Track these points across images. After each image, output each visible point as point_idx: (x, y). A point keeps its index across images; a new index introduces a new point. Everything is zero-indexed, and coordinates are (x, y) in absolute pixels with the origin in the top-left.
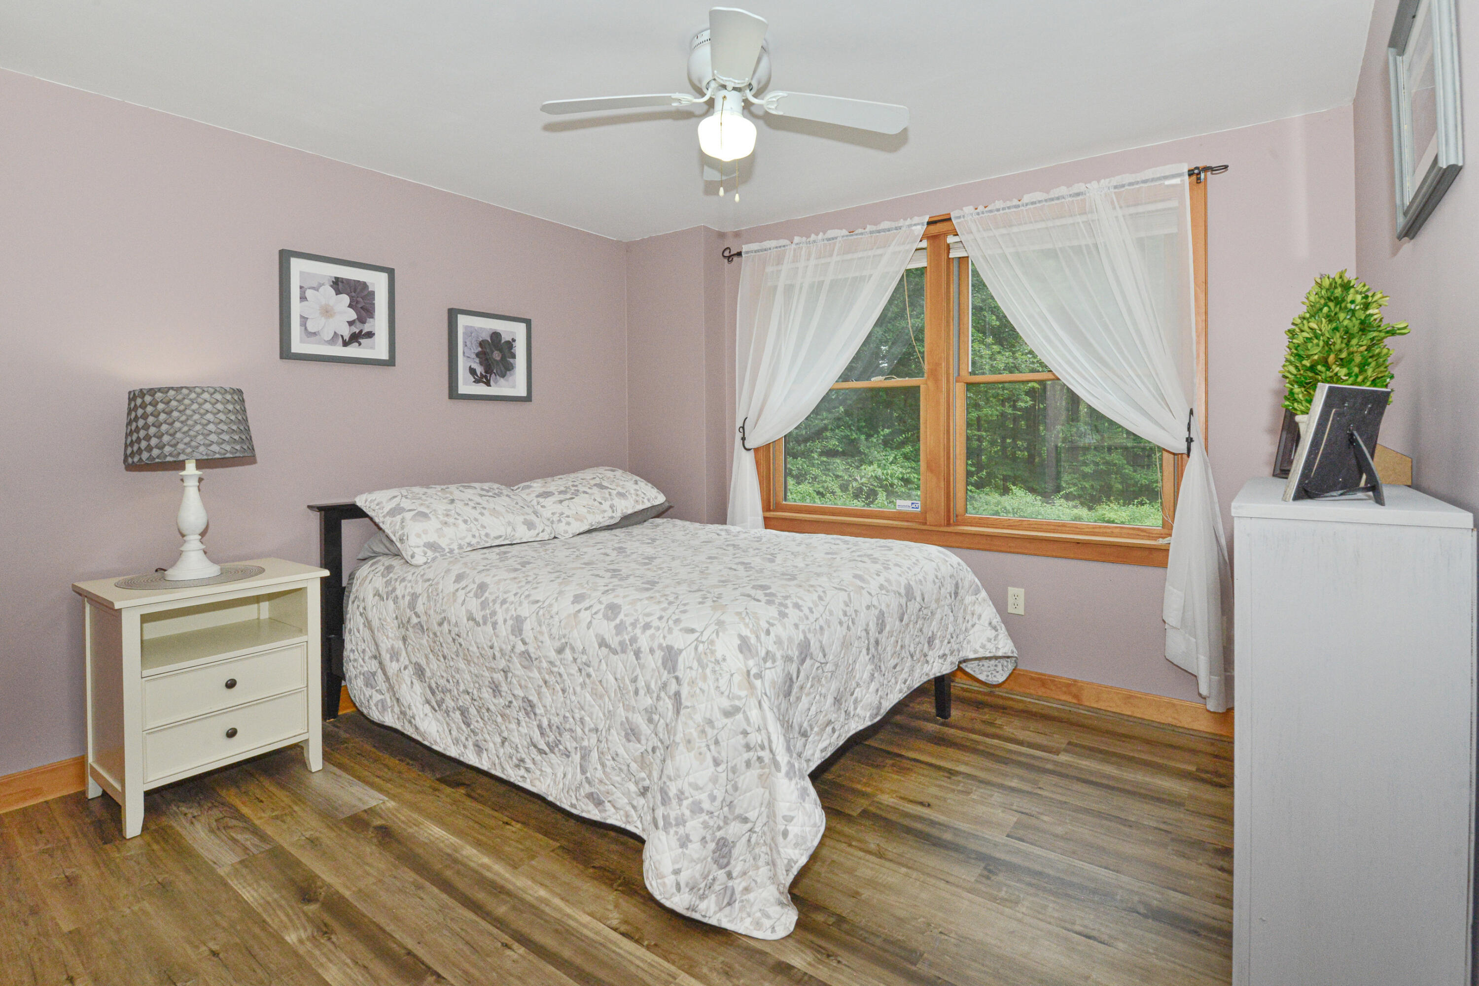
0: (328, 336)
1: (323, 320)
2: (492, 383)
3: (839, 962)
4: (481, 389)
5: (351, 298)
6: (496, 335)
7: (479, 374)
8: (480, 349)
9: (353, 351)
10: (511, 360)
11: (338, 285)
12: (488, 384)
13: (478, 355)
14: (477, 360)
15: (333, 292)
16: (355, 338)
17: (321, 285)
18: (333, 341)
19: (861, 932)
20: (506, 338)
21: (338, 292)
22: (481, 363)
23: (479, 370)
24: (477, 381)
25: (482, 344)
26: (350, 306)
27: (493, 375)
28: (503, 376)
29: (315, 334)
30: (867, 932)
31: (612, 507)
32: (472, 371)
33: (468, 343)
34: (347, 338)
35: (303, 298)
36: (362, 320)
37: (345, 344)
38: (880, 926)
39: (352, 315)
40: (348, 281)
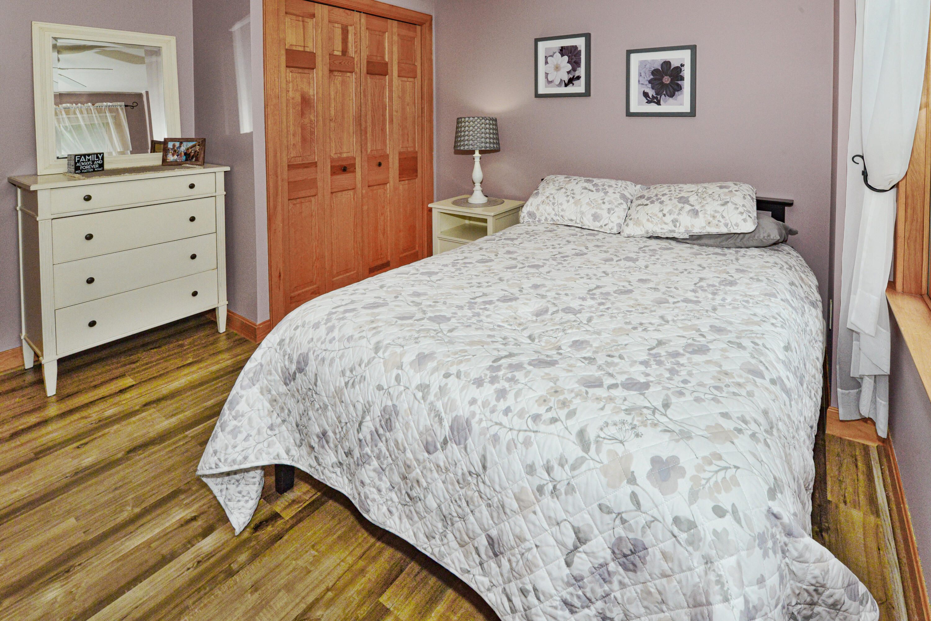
0: (557, 82)
1: (555, 73)
2: (662, 102)
3: (189, 569)
4: (653, 108)
5: (569, 57)
6: (667, 64)
7: (651, 96)
8: (652, 77)
9: (570, 89)
10: (679, 82)
11: (563, 51)
12: (658, 103)
13: (650, 82)
14: (650, 85)
15: (560, 55)
16: (571, 81)
17: (554, 53)
18: (559, 85)
19: (208, 589)
20: (675, 64)
21: (562, 55)
22: (653, 88)
23: (651, 93)
24: (649, 102)
25: (655, 72)
26: (568, 62)
27: (663, 96)
28: (672, 95)
29: (551, 82)
30: (205, 594)
31: (674, 221)
32: (646, 95)
33: (643, 74)
34: (567, 82)
35: (546, 63)
36: (574, 69)
37: (566, 85)
38: (205, 605)
39: (569, 67)
40: (567, 47)
